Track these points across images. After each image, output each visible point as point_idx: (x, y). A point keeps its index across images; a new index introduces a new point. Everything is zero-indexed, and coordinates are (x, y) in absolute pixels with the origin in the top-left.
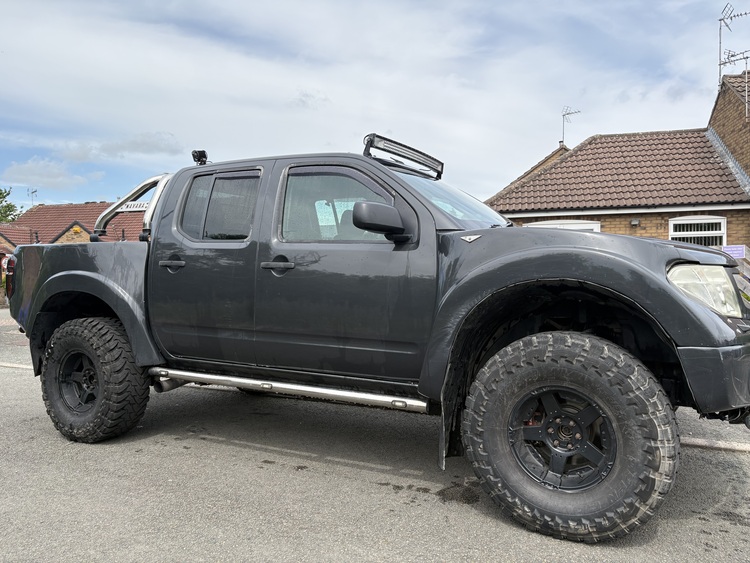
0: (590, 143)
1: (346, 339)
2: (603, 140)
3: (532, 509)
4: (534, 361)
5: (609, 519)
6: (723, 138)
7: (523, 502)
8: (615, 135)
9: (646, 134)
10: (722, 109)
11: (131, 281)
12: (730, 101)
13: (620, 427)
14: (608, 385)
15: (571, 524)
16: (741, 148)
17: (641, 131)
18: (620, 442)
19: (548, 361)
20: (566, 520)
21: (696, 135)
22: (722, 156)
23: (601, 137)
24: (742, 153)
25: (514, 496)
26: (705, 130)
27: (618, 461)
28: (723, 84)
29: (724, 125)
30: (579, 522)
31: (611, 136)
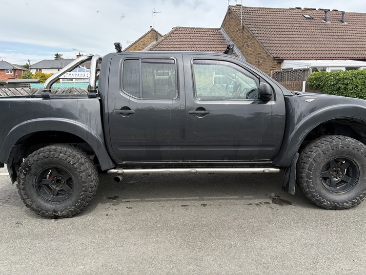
0: (175, 31)
1: (239, 146)
2: (181, 29)
3: (330, 202)
4: (335, 149)
5: (357, 199)
6: (228, 34)
7: (327, 200)
8: (185, 28)
9: (198, 28)
10: (228, 21)
11: (93, 122)
12: (232, 18)
13: (362, 168)
14: (361, 154)
15: (345, 204)
16: (238, 39)
17: (196, 27)
18: (361, 174)
19: (340, 148)
20: (343, 203)
21: (217, 31)
22: (228, 42)
23: (180, 28)
24: (238, 42)
25: (323, 199)
26: (220, 29)
27: (359, 180)
28: (229, 9)
29: (229, 28)
30: (347, 203)
31: (184, 28)
